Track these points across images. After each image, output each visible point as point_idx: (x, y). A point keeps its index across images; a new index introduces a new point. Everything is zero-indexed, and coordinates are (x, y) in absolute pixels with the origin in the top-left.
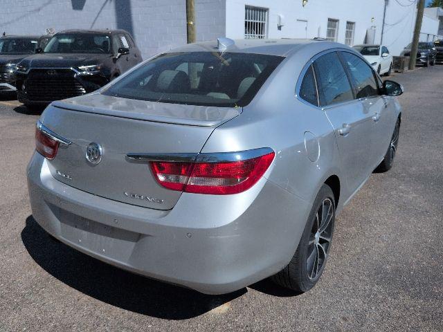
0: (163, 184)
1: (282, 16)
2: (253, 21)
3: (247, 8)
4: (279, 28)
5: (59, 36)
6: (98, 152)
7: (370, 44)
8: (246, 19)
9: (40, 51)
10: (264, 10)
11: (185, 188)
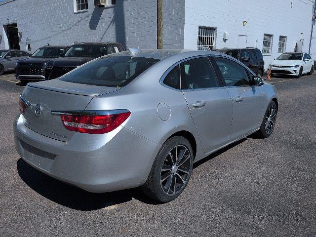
0: (68, 127)
1: (227, 33)
2: (204, 36)
3: (200, 27)
4: (225, 41)
5: (75, 46)
6: (40, 109)
7: (299, 52)
8: (199, 34)
9: (63, 56)
10: (214, 29)
11: (76, 130)
